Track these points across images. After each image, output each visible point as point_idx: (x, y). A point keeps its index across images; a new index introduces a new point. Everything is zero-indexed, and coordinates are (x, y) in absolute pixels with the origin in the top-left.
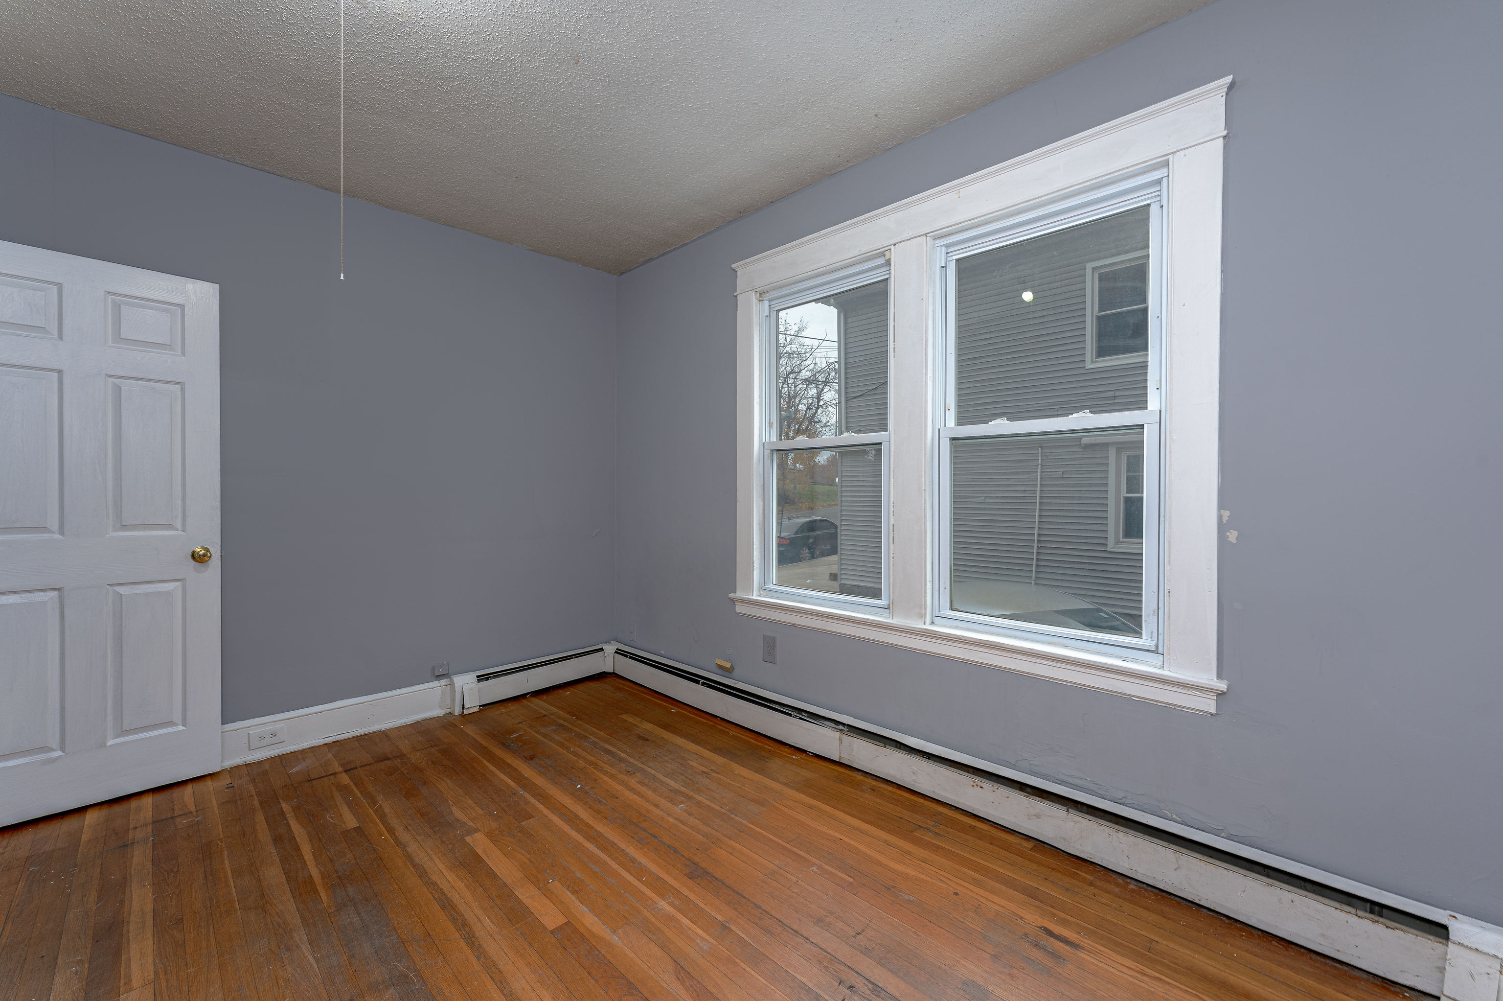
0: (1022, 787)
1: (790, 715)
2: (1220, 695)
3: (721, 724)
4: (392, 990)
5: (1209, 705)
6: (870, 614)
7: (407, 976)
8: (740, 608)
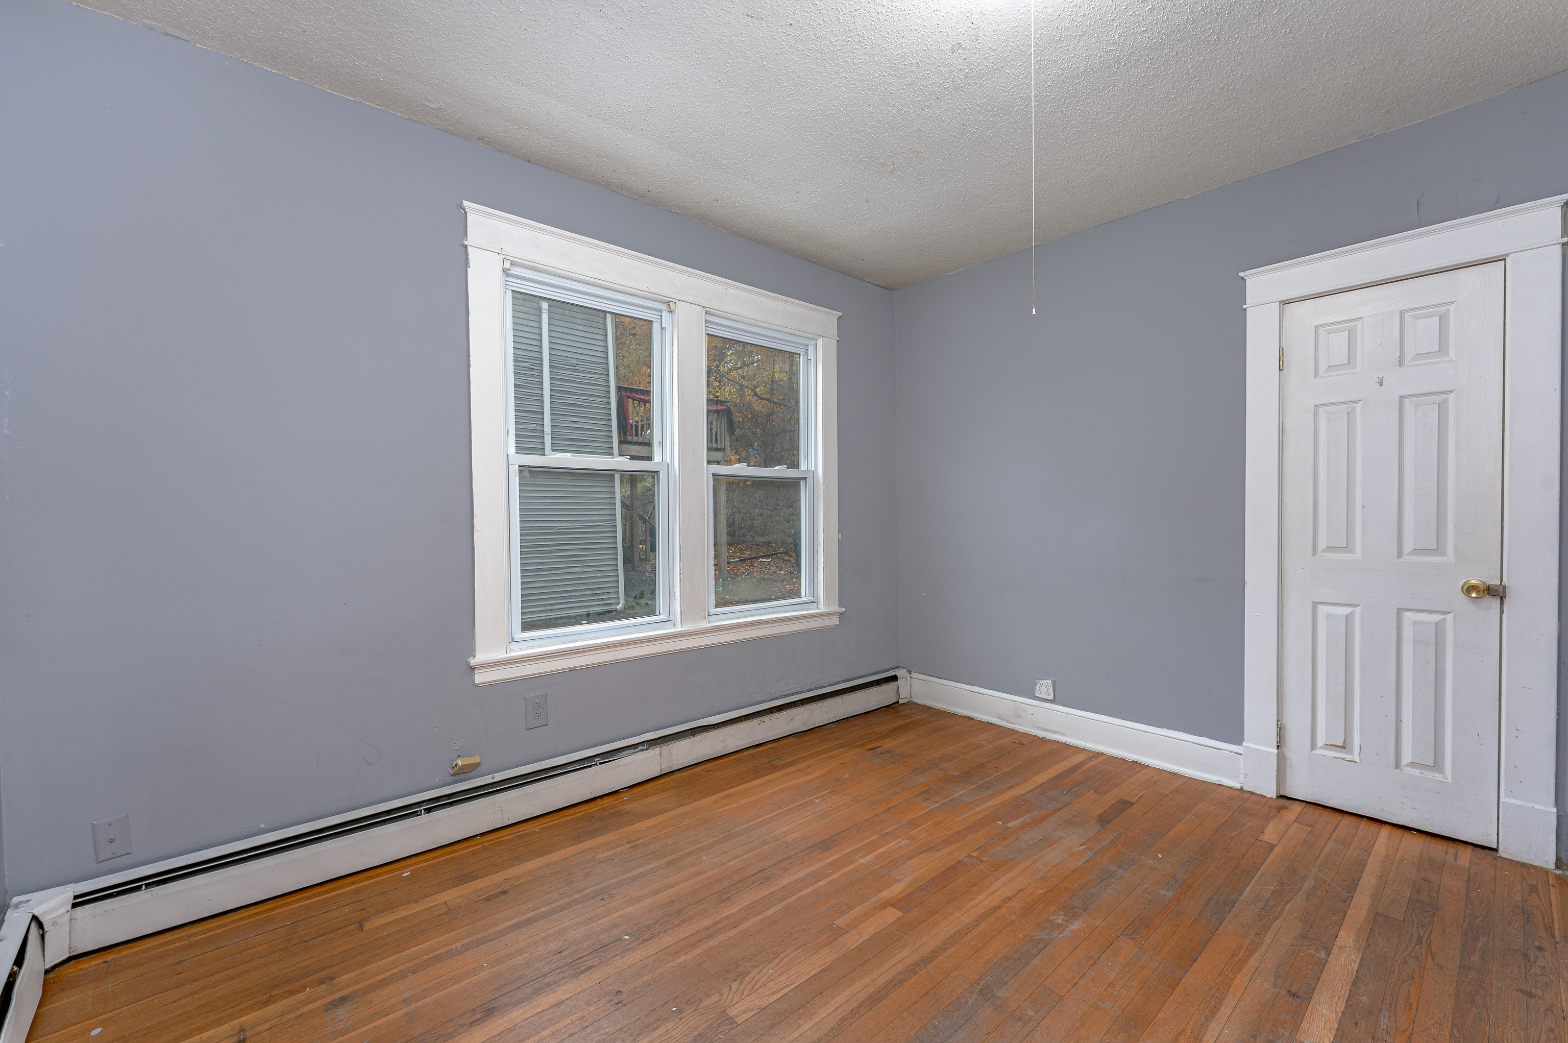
0: (770, 711)
1: (591, 766)
2: (841, 614)
3: (484, 840)
4: (998, 994)
5: (835, 621)
6: (654, 630)
7: (981, 990)
8: (480, 678)
